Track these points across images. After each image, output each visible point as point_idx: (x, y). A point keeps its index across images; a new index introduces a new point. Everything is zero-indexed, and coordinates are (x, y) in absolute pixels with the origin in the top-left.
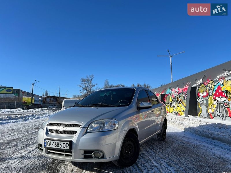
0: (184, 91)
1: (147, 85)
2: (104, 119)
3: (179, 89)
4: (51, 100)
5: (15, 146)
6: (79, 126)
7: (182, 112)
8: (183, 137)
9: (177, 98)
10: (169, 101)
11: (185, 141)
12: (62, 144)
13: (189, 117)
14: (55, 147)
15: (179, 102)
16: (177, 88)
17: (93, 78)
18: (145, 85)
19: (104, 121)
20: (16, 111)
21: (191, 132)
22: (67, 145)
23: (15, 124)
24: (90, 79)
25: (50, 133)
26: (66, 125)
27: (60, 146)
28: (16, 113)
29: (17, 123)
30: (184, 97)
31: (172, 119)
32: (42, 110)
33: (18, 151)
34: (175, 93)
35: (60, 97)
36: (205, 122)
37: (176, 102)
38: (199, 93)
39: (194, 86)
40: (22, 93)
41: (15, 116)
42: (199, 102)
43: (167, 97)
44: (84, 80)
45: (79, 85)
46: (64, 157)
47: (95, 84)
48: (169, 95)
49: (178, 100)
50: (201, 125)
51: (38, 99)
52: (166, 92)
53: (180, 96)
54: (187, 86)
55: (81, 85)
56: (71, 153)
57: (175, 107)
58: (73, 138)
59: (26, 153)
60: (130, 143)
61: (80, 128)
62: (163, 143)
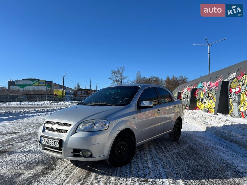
0: (216, 86)
1: (183, 77)
2: (95, 119)
3: (211, 83)
4: (82, 93)
5: (28, 140)
6: (69, 125)
7: (213, 109)
8: (200, 138)
9: (208, 93)
10: (200, 97)
11: (199, 142)
12: (53, 142)
13: (218, 115)
14: (48, 144)
15: (210, 98)
16: (209, 82)
17: (124, 70)
18: (181, 77)
19: (94, 121)
20: (47, 104)
21: (212, 133)
22: (58, 143)
23: (41, 117)
24: (121, 71)
25: (46, 130)
26: (60, 124)
27: (52, 143)
28: (47, 106)
29: (43, 116)
30: (215, 92)
31: (198, 117)
32: (71, 103)
33: (29, 145)
34: (206, 88)
35: (91, 90)
36: (231, 122)
37: (207, 98)
38: (231, 88)
39: (226, 80)
40: (55, 85)
41: (42, 109)
42: (231, 99)
43: (198, 92)
44: (115, 73)
45: (110, 77)
46: (56, 154)
47: (126, 77)
48: (200, 90)
49: (209, 96)
50: (226, 124)
51: (69, 91)
52: (197, 87)
53: (212, 91)
54: (219, 81)
55: (111, 77)
56: (61, 150)
57: (206, 103)
58: (64, 136)
59: (34, 147)
60: (124, 143)
61: (70, 127)
62: (174, 143)
